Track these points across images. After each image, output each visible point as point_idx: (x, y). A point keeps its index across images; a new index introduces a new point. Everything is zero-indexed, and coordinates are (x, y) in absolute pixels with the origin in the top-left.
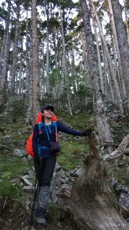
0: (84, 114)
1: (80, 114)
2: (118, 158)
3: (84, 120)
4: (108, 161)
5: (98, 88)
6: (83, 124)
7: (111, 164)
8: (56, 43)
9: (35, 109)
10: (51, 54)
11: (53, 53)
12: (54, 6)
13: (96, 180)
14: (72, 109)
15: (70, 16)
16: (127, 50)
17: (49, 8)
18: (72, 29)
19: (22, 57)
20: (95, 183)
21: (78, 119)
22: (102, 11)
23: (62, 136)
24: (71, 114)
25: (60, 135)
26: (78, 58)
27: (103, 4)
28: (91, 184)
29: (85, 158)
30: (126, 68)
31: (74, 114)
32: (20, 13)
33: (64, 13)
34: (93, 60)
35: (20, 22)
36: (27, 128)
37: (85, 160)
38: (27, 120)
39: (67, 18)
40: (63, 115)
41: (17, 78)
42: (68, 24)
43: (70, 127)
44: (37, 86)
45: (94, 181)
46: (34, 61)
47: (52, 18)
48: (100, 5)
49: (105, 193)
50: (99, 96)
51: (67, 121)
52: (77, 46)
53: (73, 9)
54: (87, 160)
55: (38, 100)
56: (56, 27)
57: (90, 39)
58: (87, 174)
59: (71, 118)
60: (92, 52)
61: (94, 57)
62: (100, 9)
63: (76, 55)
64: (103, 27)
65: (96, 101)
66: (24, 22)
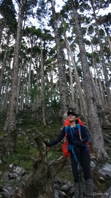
0: (55, 124)
1: (53, 124)
2: (61, 163)
3: (55, 130)
4: (53, 165)
5: (66, 104)
6: (54, 133)
7: (56, 168)
8: (38, 65)
9: (11, 119)
10: (34, 73)
11: (35, 72)
12: (38, 38)
13: (40, 181)
14: (45, 120)
15: (50, 46)
16: (88, 75)
17: (33, 39)
18: (51, 56)
19: (9, 74)
20: (39, 184)
21: (50, 129)
22: (75, 44)
23: (33, 143)
24: (45, 124)
25: (32, 142)
26: (56, 78)
27: (75, 39)
28: (35, 184)
29: (34, 163)
30: (87, 89)
31: (47, 124)
32: (10, 41)
33: (45, 44)
34: (62, 81)
35: (10, 47)
36: (4, 136)
37: (34, 164)
38: (5, 128)
39: (47, 47)
40: (38, 124)
41: (3, 90)
42: (48, 51)
43: (42, 136)
44: (14, 100)
45: (38, 182)
46: (14, 79)
47: (35, 46)
48: (73, 40)
49: (46, 193)
50: (66, 110)
51: (41, 130)
52: (55, 68)
53: (52, 41)
54: (36, 164)
55: (14, 111)
56: (39, 53)
57: (61, 65)
58: (34, 176)
59: (45, 128)
60: (62, 75)
61: (63, 79)
62: (73, 42)
63: (54, 75)
64: (76, 56)
65: (64, 114)
66: (12, 47)
